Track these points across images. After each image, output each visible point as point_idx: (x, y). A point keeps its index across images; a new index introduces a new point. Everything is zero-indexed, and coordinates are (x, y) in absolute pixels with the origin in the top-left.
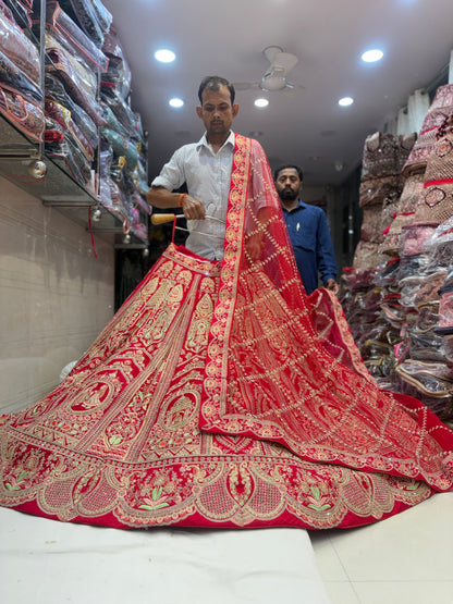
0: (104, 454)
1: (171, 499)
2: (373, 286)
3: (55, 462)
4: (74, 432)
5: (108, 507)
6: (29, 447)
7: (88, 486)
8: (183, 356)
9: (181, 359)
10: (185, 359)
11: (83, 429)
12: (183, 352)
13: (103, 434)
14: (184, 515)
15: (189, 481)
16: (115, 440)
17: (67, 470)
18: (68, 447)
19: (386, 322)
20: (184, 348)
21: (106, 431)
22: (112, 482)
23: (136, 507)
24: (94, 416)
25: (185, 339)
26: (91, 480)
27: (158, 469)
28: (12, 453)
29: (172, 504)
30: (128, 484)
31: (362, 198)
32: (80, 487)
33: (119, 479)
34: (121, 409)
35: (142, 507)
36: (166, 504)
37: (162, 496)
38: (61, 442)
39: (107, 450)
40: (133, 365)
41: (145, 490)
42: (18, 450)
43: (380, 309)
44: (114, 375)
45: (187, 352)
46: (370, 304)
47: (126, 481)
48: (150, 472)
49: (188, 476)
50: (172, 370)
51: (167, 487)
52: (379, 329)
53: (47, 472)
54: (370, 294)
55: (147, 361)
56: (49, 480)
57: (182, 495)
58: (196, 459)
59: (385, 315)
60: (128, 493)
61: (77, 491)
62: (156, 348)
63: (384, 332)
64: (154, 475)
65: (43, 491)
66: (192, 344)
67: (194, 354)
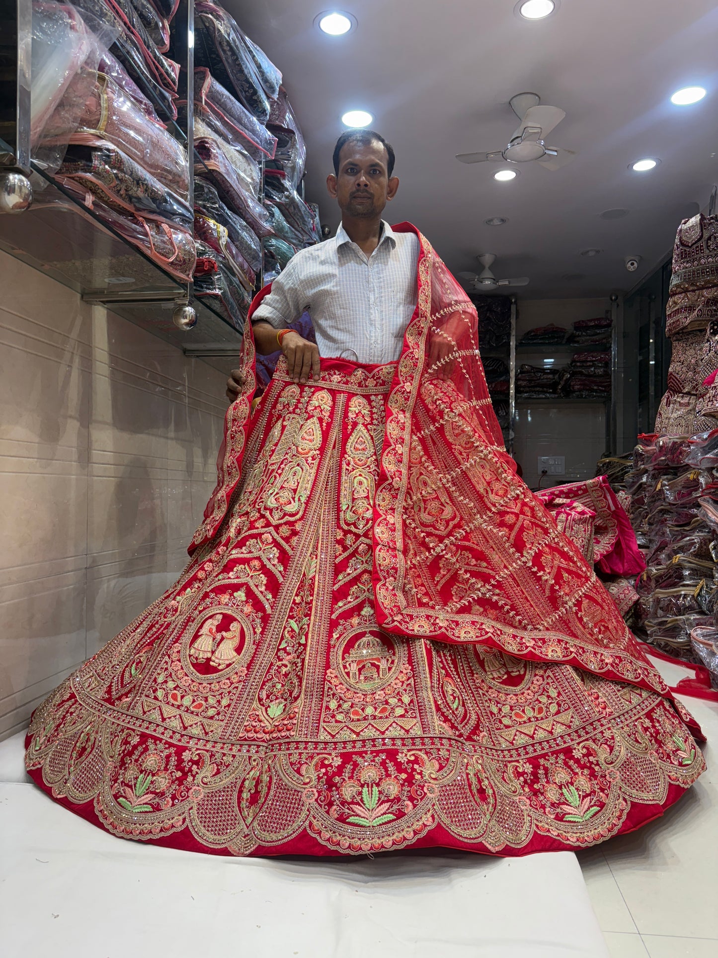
0: (267, 737)
1: (395, 807)
2: (687, 468)
3: (196, 763)
4: (211, 712)
5: (299, 822)
6: (144, 737)
7: (257, 792)
8: (340, 542)
9: (339, 548)
10: (345, 549)
11: (224, 702)
12: (340, 535)
13: (256, 704)
14: (421, 830)
15: (418, 777)
16: (276, 710)
17: (218, 772)
18: (210, 737)
19: (707, 526)
20: (339, 527)
21: (260, 700)
22: (291, 780)
23: (342, 819)
24: (235, 679)
25: (339, 510)
26: (258, 782)
27: (360, 754)
28: (119, 748)
29: (400, 815)
30: (314, 777)
31: (669, 321)
32: (246, 795)
33: (298, 771)
34: (270, 656)
35: (351, 819)
36: (391, 817)
37: (381, 802)
38: (196, 731)
39: (270, 728)
40: (264, 569)
41: (348, 791)
42: (126, 742)
43: (699, 506)
44: (241, 595)
45: (346, 532)
46: (680, 495)
47: (310, 773)
48: (346, 758)
49: (413, 770)
50: (329, 570)
51: (384, 785)
52: (696, 537)
53: (190, 779)
54: (681, 479)
55: (284, 558)
56: (197, 794)
57: (411, 799)
58: (418, 741)
59: (706, 515)
60: (319, 792)
61: (244, 804)
62: (295, 533)
63: (705, 542)
64: (356, 765)
65: (194, 811)
66: (350, 516)
67: (357, 536)
